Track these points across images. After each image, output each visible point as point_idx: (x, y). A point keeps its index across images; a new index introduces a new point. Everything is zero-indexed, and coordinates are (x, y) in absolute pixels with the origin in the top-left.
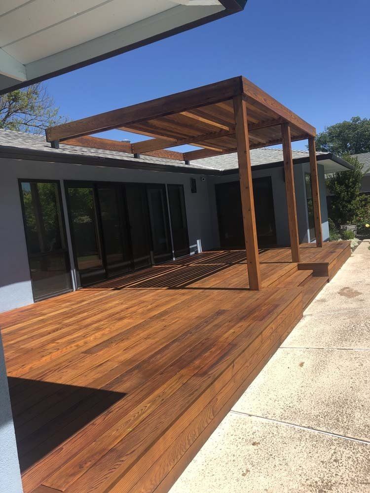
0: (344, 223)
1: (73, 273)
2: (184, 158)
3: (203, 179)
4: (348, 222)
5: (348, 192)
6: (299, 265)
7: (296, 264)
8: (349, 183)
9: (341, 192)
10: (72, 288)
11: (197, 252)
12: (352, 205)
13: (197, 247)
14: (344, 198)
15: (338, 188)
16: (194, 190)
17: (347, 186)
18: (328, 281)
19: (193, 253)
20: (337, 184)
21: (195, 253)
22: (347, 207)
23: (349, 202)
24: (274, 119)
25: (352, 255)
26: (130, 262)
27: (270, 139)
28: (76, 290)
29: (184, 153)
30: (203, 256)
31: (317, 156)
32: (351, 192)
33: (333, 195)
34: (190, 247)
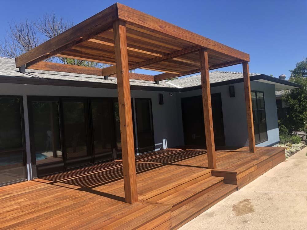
0: (297, 129)
1: (29, 167)
2: (154, 79)
3: (171, 95)
4: (300, 128)
5: (300, 105)
6: (212, 172)
7: (209, 170)
8: (301, 98)
9: (295, 105)
10: (27, 177)
11: (162, 149)
12: (304, 115)
13: (162, 145)
14: (296, 109)
15: (292, 102)
16: (161, 102)
17: (300, 101)
18: (237, 189)
19: (159, 149)
20: (291, 98)
21: (160, 150)
22: (299, 116)
23: (301, 113)
24: (193, 46)
25: (286, 160)
26: (90, 157)
27: (213, 65)
28: (31, 180)
29: (154, 76)
30: (167, 151)
31: (250, 77)
32: (302, 105)
33: (288, 107)
34: (156, 145)
